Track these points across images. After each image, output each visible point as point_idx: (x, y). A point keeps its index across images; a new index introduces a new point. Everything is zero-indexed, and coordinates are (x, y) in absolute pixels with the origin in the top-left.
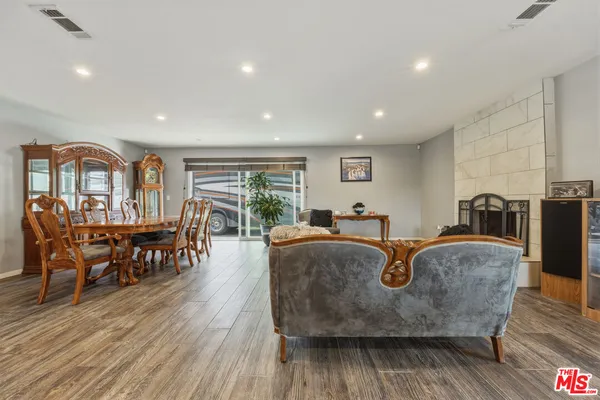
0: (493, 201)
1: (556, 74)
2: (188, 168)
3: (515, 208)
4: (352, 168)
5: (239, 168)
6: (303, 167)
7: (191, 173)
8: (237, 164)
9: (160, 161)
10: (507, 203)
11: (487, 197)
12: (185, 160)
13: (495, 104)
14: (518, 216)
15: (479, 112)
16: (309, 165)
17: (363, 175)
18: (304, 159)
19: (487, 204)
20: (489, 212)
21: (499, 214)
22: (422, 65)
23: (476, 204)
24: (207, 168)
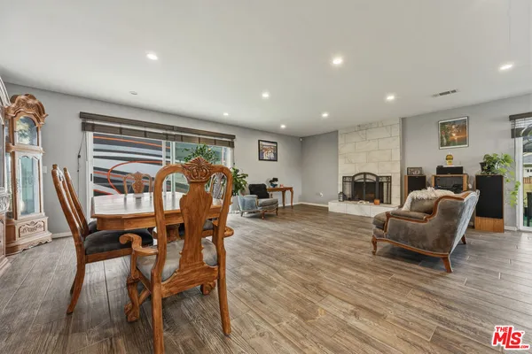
0: (368, 177)
1: (403, 116)
2: (85, 127)
3: (384, 180)
4: (266, 150)
5: (167, 137)
6: (231, 145)
7: (90, 135)
8: (165, 132)
9: (40, 109)
10: (378, 177)
11: (365, 174)
12: (83, 116)
13: (371, 124)
14: (385, 185)
15: (359, 126)
16: (236, 144)
17: (272, 156)
18: (233, 137)
19: (365, 178)
20: (367, 183)
21: (374, 183)
22: (391, 98)
23: (356, 178)
24: (121, 131)
